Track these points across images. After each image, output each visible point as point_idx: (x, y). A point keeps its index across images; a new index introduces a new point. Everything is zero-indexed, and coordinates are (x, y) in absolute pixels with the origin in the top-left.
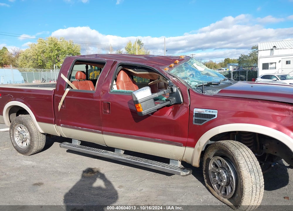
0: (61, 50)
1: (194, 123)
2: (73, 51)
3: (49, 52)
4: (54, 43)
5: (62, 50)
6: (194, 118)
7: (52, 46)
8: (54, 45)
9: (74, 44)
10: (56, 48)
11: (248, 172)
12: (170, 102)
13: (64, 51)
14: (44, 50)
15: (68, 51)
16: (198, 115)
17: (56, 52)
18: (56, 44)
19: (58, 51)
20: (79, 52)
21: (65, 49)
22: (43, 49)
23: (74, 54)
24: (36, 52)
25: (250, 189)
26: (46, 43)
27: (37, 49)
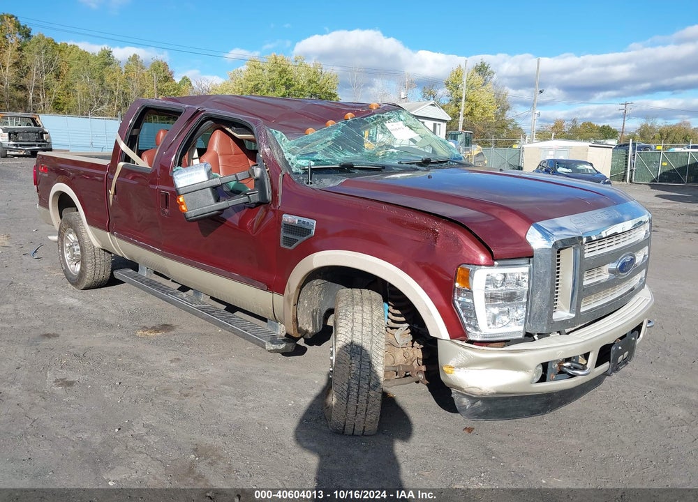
0: (293, 85)
1: (282, 245)
2: (321, 89)
3: (268, 90)
4: (280, 69)
5: (297, 86)
6: (282, 234)
7: (275, 76)
8: (280, 73)
9: (324, 71)
10: (283, 81)
11: (347, 351)
12: (249, 197)
13: (300, 87)
14: (257, 85)
15: (309, 89)
16: (291, 228)
17: (283, 89)
18: (284, 71)
19: (287, 88)
20: (333, 91)
21: (303, 82)
22: (256, 82)
23: (323, 97)
24: (241, 89)
25: (344, 387)
26: (263, 70)
27: (244, 81)
